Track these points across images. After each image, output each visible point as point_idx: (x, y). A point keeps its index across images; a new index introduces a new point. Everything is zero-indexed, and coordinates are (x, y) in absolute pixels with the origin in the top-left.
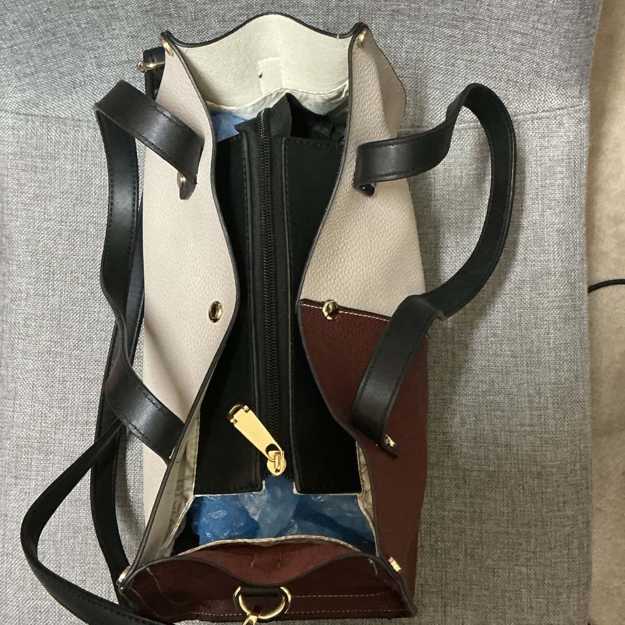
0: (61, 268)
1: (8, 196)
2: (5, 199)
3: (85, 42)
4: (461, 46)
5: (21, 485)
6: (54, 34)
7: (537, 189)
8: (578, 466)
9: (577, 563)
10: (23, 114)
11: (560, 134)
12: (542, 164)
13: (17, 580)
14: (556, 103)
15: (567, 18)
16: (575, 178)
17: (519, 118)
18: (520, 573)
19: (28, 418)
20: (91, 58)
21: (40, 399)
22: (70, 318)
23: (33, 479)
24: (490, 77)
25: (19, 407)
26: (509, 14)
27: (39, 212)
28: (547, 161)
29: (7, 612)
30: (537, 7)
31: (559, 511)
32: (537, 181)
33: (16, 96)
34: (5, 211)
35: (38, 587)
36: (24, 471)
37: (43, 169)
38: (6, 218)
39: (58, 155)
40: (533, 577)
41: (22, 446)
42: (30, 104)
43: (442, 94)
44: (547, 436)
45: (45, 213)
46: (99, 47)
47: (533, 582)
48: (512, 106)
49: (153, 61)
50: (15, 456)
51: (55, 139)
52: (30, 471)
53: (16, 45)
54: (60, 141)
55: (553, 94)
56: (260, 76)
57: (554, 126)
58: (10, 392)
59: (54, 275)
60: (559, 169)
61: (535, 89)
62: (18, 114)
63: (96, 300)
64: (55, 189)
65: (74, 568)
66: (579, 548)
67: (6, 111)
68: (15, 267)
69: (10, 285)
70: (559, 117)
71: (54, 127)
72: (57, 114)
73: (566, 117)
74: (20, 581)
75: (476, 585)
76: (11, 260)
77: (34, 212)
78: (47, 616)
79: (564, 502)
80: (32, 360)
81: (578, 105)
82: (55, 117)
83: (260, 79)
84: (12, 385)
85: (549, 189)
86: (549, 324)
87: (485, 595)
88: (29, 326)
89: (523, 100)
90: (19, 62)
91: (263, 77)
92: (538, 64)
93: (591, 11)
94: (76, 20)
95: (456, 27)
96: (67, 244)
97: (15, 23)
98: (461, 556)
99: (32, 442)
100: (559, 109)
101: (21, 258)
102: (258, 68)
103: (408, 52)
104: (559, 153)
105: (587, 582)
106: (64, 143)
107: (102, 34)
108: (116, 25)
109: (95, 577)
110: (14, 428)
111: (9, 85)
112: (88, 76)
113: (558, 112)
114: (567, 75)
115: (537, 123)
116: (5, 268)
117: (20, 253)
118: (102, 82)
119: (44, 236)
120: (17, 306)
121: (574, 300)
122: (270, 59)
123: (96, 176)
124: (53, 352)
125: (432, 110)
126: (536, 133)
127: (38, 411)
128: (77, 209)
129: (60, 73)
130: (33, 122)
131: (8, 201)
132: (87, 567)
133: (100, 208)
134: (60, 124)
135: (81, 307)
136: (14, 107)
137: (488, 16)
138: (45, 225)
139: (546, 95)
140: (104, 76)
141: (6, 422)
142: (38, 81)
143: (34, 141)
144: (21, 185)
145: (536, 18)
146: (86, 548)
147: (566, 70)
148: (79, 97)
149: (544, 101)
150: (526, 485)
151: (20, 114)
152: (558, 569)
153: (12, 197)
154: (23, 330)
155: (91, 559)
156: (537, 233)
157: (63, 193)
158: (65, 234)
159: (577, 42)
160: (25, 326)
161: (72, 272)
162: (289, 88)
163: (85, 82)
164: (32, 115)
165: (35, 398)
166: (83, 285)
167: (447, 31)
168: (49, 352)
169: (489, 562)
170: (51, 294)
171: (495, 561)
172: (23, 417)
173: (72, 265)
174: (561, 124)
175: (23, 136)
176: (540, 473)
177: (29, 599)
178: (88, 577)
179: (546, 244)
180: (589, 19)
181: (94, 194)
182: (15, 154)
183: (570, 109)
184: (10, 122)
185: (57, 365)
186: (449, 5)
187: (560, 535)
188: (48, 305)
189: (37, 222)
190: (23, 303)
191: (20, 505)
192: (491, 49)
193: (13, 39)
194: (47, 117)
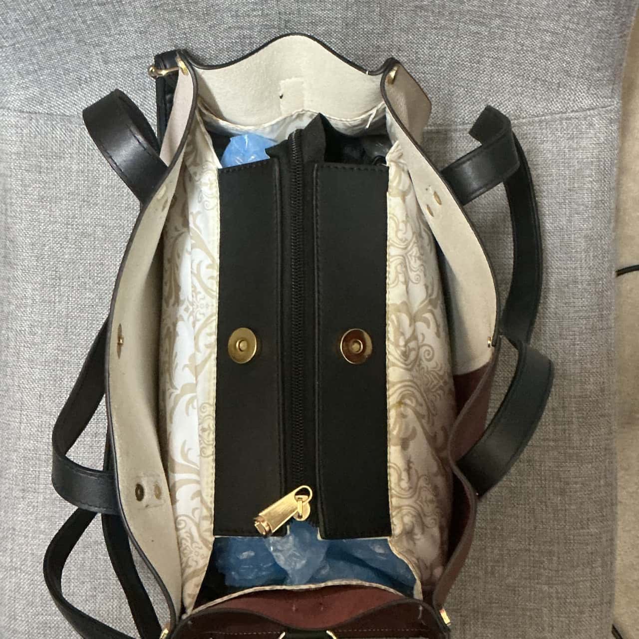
0: (68, 273)
1: (11, 198)
2: (9, 201)
3: (91, 38)
4: (487, 43)
5: (29, 498)
6: (58, 31)
7: (565, 192)
8: (602, 482)
9: (600, 581)
10: (27, 112)
11: (590, 135)
12: (570, 166)
13: (26, 595)
14: (587, 102)
15: (600, 19)
16: (605, 181)
17: (547, 118)
18: (541, 591)
19: (36, 429)
20: (97, 54)
21: (47, 410)
22: (77, 325)
23: (42, 493)
24: (517, 75)
25: (26, 418)
26: (539, 13)
27: (44, 214)
28: (576, 163)
29: (16, 627)
30: (569, 7)
31: (582, 528)
32: (565, 184)
33: (19, 93)
34: (9, 213)
35: (48, 602)
36: (31, 484)
37: (47, 169)
38: (9, 220)
39: (64, 154)
40: (554, 595)
41: (29, 458)
42: (34, 102)
43: (466, 91)
44: (571, 451)
45: (50, 216)
46: (105, 43)
47: (555, 601)
48: (539, 106)
49: (166, 68)
50: (22, 468)
51: (60, 138)
52: (39, 484)
53: (18, 43)
54: (66, 140)
55: (583, 94)
56: (281, 97)
57: (584, 127)
58: (16, 403)
59: (60, 280)
60: (588, 172)
61: (565, 88)
62: (22, 112)
63: (104, 307)
64: (60, 190)
65: (84, 583)
66: (602, 567)
67: (9, 108)
68: (20, 272)
69: (16, 291)
70: (589, 118)
71: (59, 125)
72: (62, 111)
73: (597, 117)
74: (29, 596)
75: (496, 603)
76: (15, 265)
77: (39, 215)
78: (57, 631)
79: (588, 519)
80: (39, 369)
81: (610, 106)
82: (60, 115)
83: (281, 100)
84: (18, 395)
85: (577, 193)
86: (575, 335)
87: (505, 614)
88: (35, 334)
89: (551, 99)
90: (21, 60)
91: (283, 98)
92: (568, 63)
93: (626, 12)
94: (81, 17)
95: (482, 24)
96: (74, 248)
97: (17, 21)
98: (481, 573)
99: (40, 454)
100: (589, 109)
101: (26, 263)
102: (279, 88)
103: (431, 48)
104: (589, 155)
105: (610, 600)
106: (69, 142)
107: (109, 29)
108: (123, 20)
109: (106, 592)
110: (21, 440)
111: (11, 83)
112: (93, 72)
113: (588, 113)
114: (599, 75)
115: (566, 123)
116: (9, 274)
117: (26, 257)
118: (109, 78)
119: (49, 240)
120: (22, 312)
121: (601, 310)
122: (293, 79)
123: (103, 176)
124: (60, 360)
125: (455, 107)
126: (565, 134)
127: (45, 422)
128: (84, 210)
129: (65, 69)
130: (37, 121)
131: (12, 202)
132: (97, 583)
133: (108, 210)
134: (65, 122)
135: (89, 313)
136: (17, 104)
137: (517, 14)
138: (50, 228)
139: (575, 94)
140: (111, 72)
141: (12, 433)
142: (41, 78)
143: (38, 139)
144: (25, 186)
145: (568, 17)
146: (96, 563)
147: (598, 70)
148: (85, 94)
149: (573, 100)
150: (548, 502)
151: (23, 112)
152: (580, 588)
153: (16, 198)
154: (29, 338)
155: (101, 575)
156: (563, 238)
157: (69, 194)
158: (71, 237)
159: (610, 42)
160: (31, 333)
161: (79, 278)
162: (311, 110)
163: (91, 79)
164: (36, 113)
165: (42, 408)
166: (91, 290)
167: (473, 28)
168: (56, 361)
169: (510, 580)
170: (57, 300)
171: (516, 579)
172: (30, 429)
173: (79, 270)
174: (591, 125)
175: (26, 134)
176: (564, 490)
177: (39, 614)
178: (99, 592)
179: (573, 251)
180: (623, 20)
181: (101, 195)
182: (18, 154)
183: (600, 109)
184: (13, 120)
185: (65, 375)
186: (475, 3)
187: (583, 554)
188: (55, 312)
189: (43, 225)
190: (29, 310)
191: (28, 519)
192: (519, 48)
193: (15, 37)
194: (52, 114)
